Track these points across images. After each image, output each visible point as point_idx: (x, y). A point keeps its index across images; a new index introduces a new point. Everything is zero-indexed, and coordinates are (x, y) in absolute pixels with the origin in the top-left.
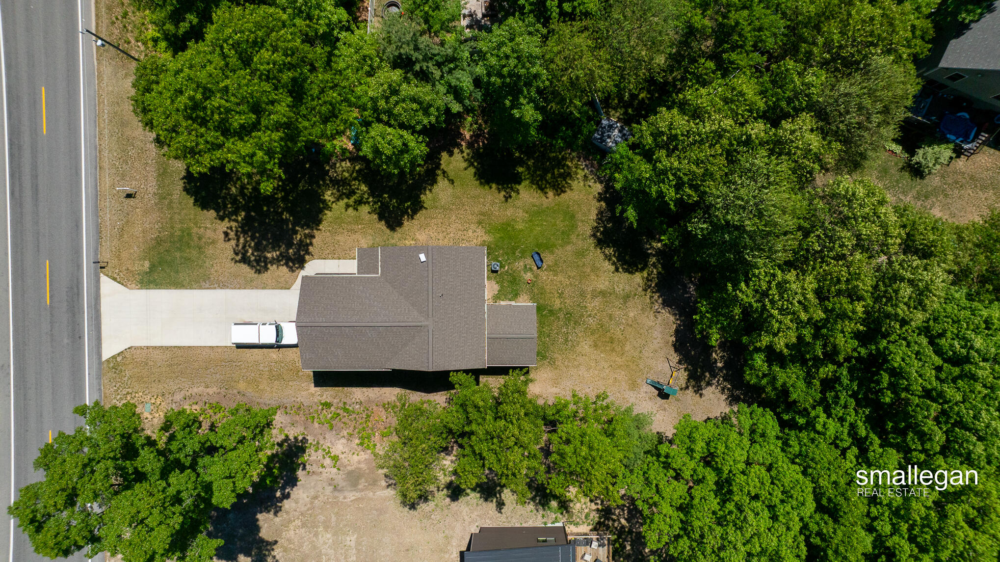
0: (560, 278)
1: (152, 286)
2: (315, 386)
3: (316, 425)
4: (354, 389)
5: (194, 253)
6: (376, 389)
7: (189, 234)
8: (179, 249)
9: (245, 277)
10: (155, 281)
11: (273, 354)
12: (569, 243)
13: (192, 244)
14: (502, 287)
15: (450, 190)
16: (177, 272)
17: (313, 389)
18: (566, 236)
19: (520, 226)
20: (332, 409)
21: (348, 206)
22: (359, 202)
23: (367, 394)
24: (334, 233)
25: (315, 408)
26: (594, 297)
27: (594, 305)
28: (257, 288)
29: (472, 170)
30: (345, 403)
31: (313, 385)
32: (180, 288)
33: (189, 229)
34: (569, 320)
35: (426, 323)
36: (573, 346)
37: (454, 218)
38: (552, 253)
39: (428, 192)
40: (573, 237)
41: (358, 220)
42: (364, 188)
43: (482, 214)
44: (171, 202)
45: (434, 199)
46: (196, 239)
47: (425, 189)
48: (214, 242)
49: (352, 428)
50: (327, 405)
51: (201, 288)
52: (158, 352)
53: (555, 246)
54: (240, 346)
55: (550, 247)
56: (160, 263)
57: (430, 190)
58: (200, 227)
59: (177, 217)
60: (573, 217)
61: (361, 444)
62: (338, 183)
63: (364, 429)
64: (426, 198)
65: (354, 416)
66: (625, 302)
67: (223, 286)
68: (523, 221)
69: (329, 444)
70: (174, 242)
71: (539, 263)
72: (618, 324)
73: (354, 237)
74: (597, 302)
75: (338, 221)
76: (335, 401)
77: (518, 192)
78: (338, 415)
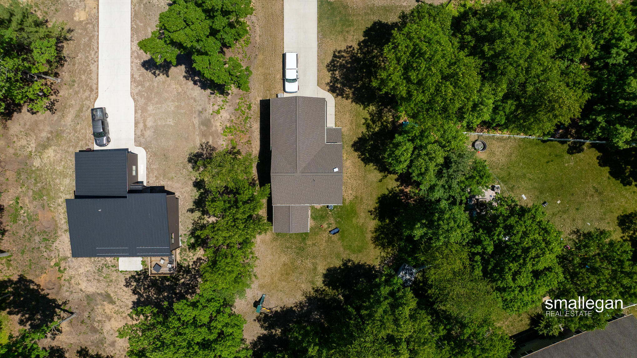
0: (324, 244)
1: (319, 3)
2: (261, 101)
3: (238, 101)
4: (259, 123)
5: (339, 29)
6: (259, 137)
7: (350, 25)
8: (341, 20)
9: (325, 59)
10: (323, 5)
11: (279, 76)
12: (344, 249)
13: (344, 27)
14: (319, 210)
15: (375, 180)
16: (328, 18)
17: (259, 99)
18: (348, 247)
19: (354, 221)
20: (247, 110)
21: (366, 119)
22: (368, 126)
23: (256, 131)
24: (350, 111)
25: (248, 100)
26: (313, 264)
27: (309, 264)
28: (318, 66)
29: (387, 192)
30: (250, 118)
31: (261, 99)
32: (318, 20)
33: (353, 25)
34: (300, 249)
35: (298, 172)
36: (284, 251)
37: (359, 182)
38: (339, 239)
39: (375, 167)
40: (348, 252)
41: (358, 126)
42: (377, 129)
43: (361, 199)
44: (369, 14)
45: (370, 171)
46: (347, 29)
47: (377, 166)
48: (345, 40)
49: (236, 122)
50: (249, 107)
51: (318, 32)
52: (280, 7)
53: (343, 241)
54: (284, 56)
55: (342, 238)
56: (333, 8)
57: (376, 169)
58: (354, 32)
59: (360, 18)
60: (360, 251)
61: (226, 128)
62: (380, 114)
63: (236, 129)
64: (371, 166)
65: (243, 123)
66: (310, 282)
67: (319, 46)
68: (358, 223)
69: (226, 108)
70: (345, 16)
71: (333, 232)
72: (297, 278)
73: (348, 123)
75: (357, 114)
76: (252, 112)
77: (374, 219)
78: (244, 114)
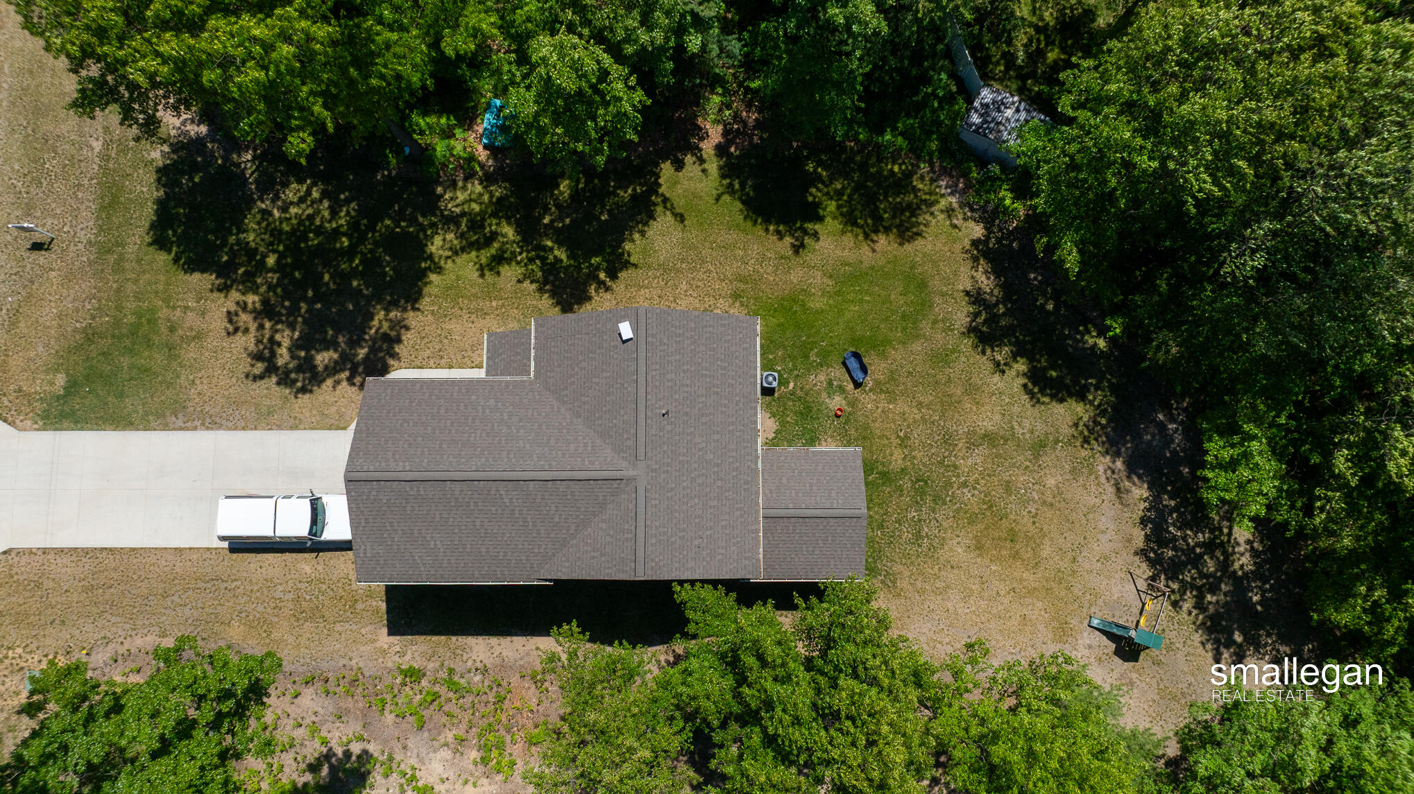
0: (901, 406)
1: (66, 424)
2: (390, 633)
3: (389, 718)
4: (471, 641)
5: (159, 358)
7: (152, 322)
8: (131, 351)
9: (257, 405)
10: (74, 412)
11: (306, 564)
12: (917, 337)
13: (156, 339)
14: (783, 424)
15: (677, 234)
16: (121, 395)
17: (384, 638)
18: (910, 323)
19: (817, 303)
20: (424, 683)
22: (499, 259)
23: (497, 650)
24: (441, 316)
25: (388, 680)
26: (971, 445)
27: (972, 461)
28: (279, 427)
30: (451, 671)
31: (385, 630)
32: (124, 429)
33: (152, 310)
34: (923, 493)
35: (631, 473)
36: (932, 548)
37: (684, 286)
38: (883, 356)
39: (636, 236)
40: (926, 327)
43: (742, 279)
44: (121, 259)
45: (644, 251)
46: (164, 330)
48: (199, 336)
50: (413, 675)
51: (166, 427)
52: (66, 560)
53: (890, 342)
55: (880, 345)
56: (87, 377)
58: (174, 308)
59: (130, 288)
60: (923, 285)
61: (484, 761)
62: (458, 222)
63: (490, 728)
64: (633, 247)
65: (469, 699)
66: (1037, 456)
67: (211, 422)
68: (824, 293)
69: (413, 761)
70: (120, 338)
71: (859, 375)
74: (978, 457)
76: (431, 666)
78: (436, 696)
